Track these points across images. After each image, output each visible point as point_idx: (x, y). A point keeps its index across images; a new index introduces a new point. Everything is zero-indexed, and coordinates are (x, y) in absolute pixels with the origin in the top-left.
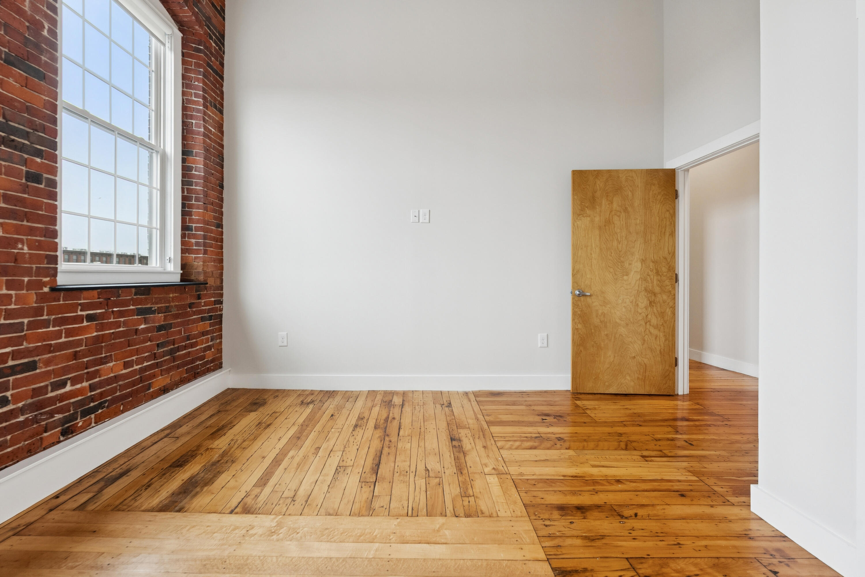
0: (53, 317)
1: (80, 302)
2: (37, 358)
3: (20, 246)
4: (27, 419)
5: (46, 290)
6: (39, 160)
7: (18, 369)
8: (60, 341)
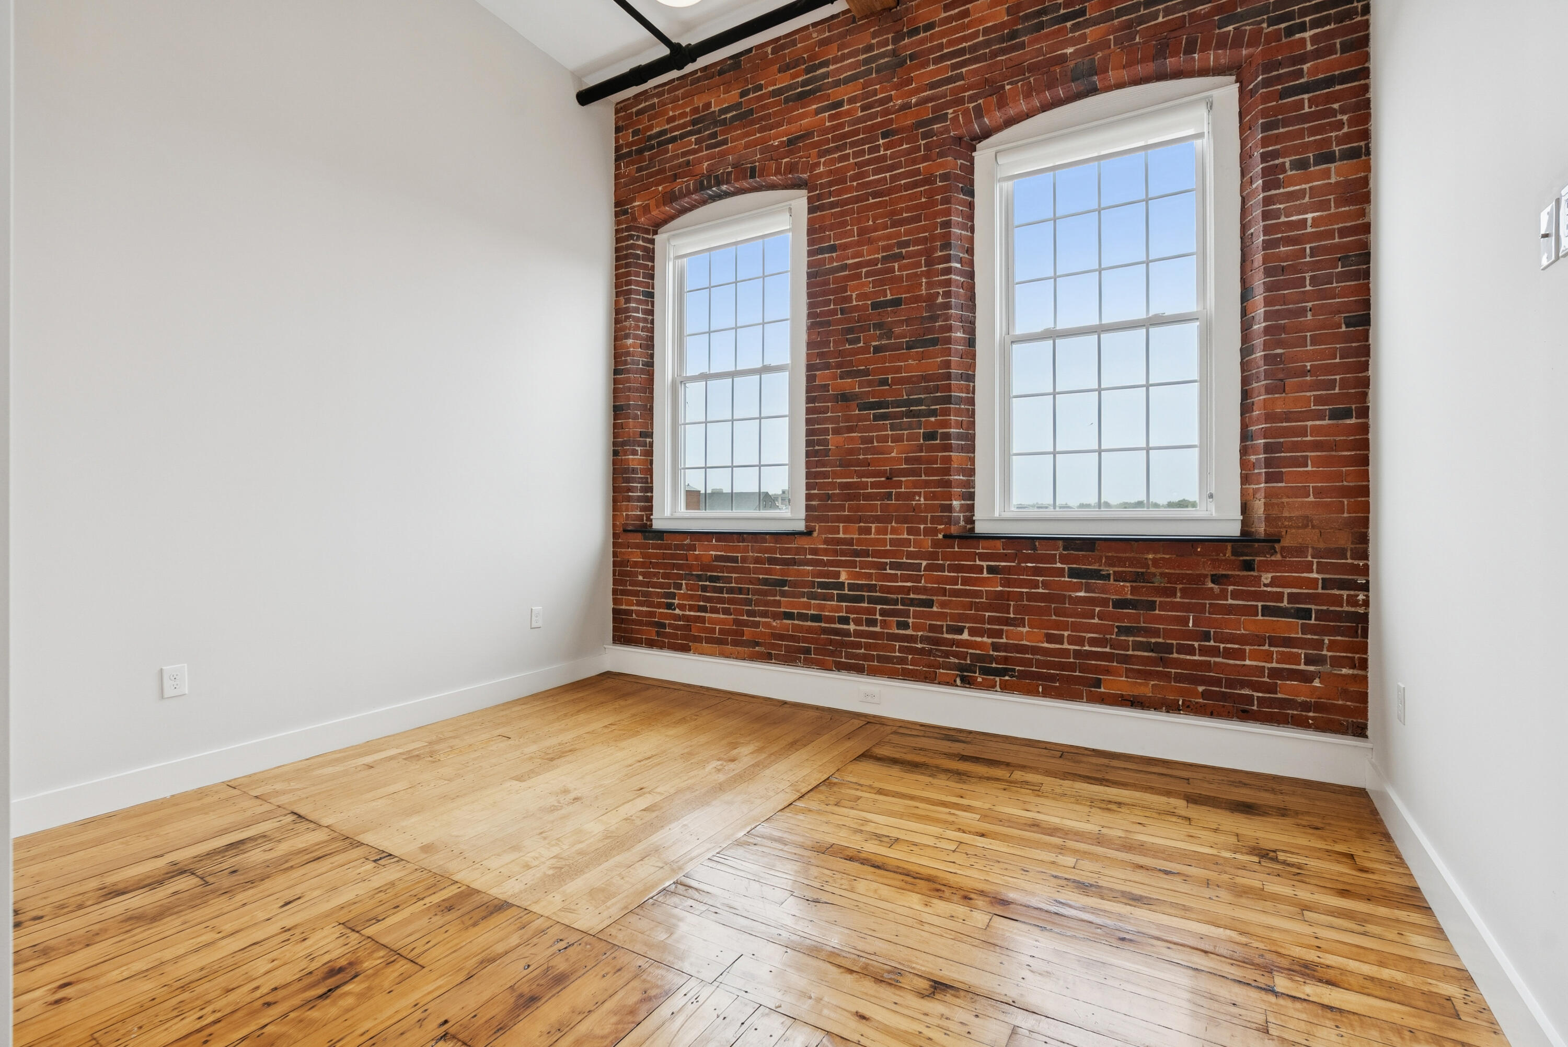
0: (948, 562)
1: (978, 551)
2: (935, 598)
3: (917, 498)
4: (923, 648)
5: (940, 536)
6: (933, 419)
7: (916, 602)
8: (956, 587)
